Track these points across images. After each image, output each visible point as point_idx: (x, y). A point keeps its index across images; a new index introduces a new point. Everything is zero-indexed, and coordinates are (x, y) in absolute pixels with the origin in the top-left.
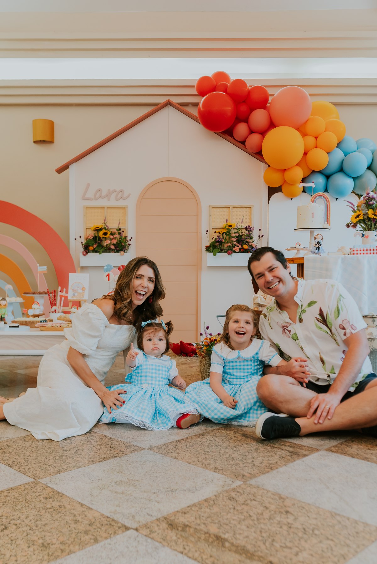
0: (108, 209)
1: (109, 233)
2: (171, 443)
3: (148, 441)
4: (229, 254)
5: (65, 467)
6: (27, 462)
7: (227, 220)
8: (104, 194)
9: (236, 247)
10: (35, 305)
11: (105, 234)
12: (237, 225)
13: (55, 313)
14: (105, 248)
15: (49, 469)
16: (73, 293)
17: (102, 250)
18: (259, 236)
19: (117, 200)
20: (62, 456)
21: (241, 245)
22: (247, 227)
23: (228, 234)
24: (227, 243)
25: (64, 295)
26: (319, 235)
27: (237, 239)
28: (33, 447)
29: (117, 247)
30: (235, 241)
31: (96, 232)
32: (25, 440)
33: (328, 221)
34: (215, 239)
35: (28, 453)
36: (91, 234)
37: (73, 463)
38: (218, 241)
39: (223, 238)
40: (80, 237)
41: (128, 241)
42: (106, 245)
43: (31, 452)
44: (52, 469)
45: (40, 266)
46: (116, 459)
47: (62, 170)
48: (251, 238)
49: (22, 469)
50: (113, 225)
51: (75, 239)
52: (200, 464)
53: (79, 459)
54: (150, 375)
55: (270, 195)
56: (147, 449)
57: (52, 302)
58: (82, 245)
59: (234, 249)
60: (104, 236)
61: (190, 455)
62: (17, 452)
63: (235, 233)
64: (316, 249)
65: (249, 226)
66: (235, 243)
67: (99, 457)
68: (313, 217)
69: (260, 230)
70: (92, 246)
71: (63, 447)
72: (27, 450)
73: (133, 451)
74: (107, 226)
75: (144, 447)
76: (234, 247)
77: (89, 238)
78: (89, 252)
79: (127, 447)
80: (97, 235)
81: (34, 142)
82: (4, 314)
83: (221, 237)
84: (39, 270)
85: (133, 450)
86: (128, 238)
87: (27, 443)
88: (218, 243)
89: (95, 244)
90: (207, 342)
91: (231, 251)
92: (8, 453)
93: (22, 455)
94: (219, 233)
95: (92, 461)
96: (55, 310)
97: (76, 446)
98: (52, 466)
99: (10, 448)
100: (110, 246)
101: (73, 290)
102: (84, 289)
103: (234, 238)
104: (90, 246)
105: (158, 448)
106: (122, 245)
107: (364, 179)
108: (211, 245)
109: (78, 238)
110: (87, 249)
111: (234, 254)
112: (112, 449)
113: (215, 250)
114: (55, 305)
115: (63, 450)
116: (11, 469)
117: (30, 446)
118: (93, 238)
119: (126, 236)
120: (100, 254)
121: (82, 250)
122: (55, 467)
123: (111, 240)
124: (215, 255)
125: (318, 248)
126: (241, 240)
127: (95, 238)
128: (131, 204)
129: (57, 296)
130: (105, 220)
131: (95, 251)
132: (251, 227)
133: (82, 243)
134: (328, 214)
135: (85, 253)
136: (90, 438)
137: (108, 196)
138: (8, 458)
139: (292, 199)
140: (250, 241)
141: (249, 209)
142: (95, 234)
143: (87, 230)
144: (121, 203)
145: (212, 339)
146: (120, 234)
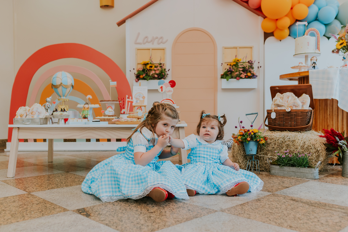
0: (153, 50)
1: (153, 66)
2: (236, 206)
3: (216, 205)
4: (238, 79)
5: (157, 226)
6: (122, 222)
7: (236, 56)
8: (149, 40)
9: (242, 75)
10: (109, 108)
11: (151, 67)
12: (243, 59)
13: (124, 114)
14: (151, 76)
15: (143, 227)
16: (136, 100)
17: (149, 78)
18: (258, 67)
19: (159, 44)
20: (150, 217)
21: (246, 73)
22: (249, 61)
23: (236, 65)
24: (236, 72)
25: (130, 101)
26: (315, 58)
27: (243, 69)
28: (123, 210)
29: (159, 76)
30: (241, 71)
31: (145, 66)
32: (114, 205)
33: (318, 48)
34: (228, 69)
35: (120, 215)
36: (141, 67)
37: (162, 223)
38: (230, 71)
39: (233, 69)
40: (134, 69)
41: (166, 72)
42: (152, 75)
43: (123, 214)
44: (146, 228)
45: (111, 82)
46: (197, 219)
47: (121, 23)
48: (253, 68)
49: (119, 227)
50: (156, 61)
51: (130, 71)
52: (274, 223)
53: (166, 220)
54: (203, 156)
55: (265, 38)
56: (220, 211)
57: (121, 106)
58: (135, 75)
59: (241, 76)
60: (150, 68)
61: (259, 215)
62: (110, 214)
63: (241, 65)
64: (313, 68)
65: (251, 60)
66: (241, 72)
67: (182, 218)
68: (308, 45)
69: (259, 63)
70: (142, 75)
71: (148, 210)
72: (119, 212)
73: (209, 213)
74: (152, 61)
75: (216, 210)
76: (241, 75)
77: (140, 70)
78: (140, 80)
79: (202, 209)
80: (145, 68)
81: (101, 7)
82: (87, 115)
83: (232, 68)
84: (111, 85)
85: (208, 211)
86: (167, 70)
87: (116, 207)
88: (230, 72)
89: (144, 74)
90: (242, 132)
91: (238, 77)
92: (103, 215)
93: (116, 216)
94: (230, 65)
95: (178, 221)
96: (124, 112)
97: (158, 209)
98: (144, 225)
99: (103, 211)
100: (154, 75)
101: (136, 98)
102: (144, 97)
103: (241, 68)
104: (140, 75)
105: (229, 210)
106: (163, 75)
107: (332, 26)
108: (224, 74)
109: (132, 70)
110: (138, 77)
111: (241, 80)
112: (190, 211)
113: (227, 77)
114: (124, 108)
115: (149, 212)
116: (109, 228)
117: (120, 209)
118: (143, 70)
119: (165, 68)
120: (147, 81)
121: (135, 78)
122: (148, 226)
123: (155, 70)
124: (228, 80)
125: (314, 66)
126: (245, 70)
127: (144, 70)
128: (168, 47)
129: (125, 102)
130: (151, 58)
131: (144, 79)
132: (252, 61)
133: (135, 73)
134: (319, 43)
135: (137, 80)
136: (167, 203)
137: (152, 41)
138: (104, 219)
139: (280, 41)
140: (252, 70)
141: (250, 49)
142: (143, 67)
143: (138, 65)
144: (161, 46)
145: (245, 130)
146: (161, 67)
